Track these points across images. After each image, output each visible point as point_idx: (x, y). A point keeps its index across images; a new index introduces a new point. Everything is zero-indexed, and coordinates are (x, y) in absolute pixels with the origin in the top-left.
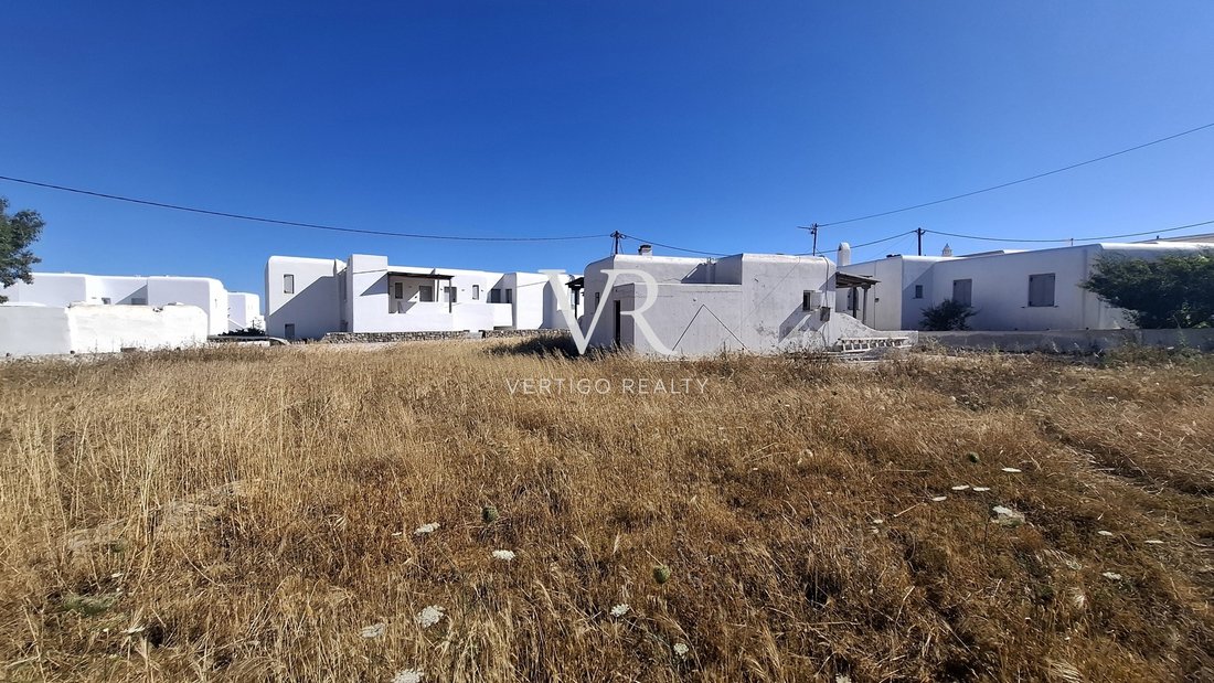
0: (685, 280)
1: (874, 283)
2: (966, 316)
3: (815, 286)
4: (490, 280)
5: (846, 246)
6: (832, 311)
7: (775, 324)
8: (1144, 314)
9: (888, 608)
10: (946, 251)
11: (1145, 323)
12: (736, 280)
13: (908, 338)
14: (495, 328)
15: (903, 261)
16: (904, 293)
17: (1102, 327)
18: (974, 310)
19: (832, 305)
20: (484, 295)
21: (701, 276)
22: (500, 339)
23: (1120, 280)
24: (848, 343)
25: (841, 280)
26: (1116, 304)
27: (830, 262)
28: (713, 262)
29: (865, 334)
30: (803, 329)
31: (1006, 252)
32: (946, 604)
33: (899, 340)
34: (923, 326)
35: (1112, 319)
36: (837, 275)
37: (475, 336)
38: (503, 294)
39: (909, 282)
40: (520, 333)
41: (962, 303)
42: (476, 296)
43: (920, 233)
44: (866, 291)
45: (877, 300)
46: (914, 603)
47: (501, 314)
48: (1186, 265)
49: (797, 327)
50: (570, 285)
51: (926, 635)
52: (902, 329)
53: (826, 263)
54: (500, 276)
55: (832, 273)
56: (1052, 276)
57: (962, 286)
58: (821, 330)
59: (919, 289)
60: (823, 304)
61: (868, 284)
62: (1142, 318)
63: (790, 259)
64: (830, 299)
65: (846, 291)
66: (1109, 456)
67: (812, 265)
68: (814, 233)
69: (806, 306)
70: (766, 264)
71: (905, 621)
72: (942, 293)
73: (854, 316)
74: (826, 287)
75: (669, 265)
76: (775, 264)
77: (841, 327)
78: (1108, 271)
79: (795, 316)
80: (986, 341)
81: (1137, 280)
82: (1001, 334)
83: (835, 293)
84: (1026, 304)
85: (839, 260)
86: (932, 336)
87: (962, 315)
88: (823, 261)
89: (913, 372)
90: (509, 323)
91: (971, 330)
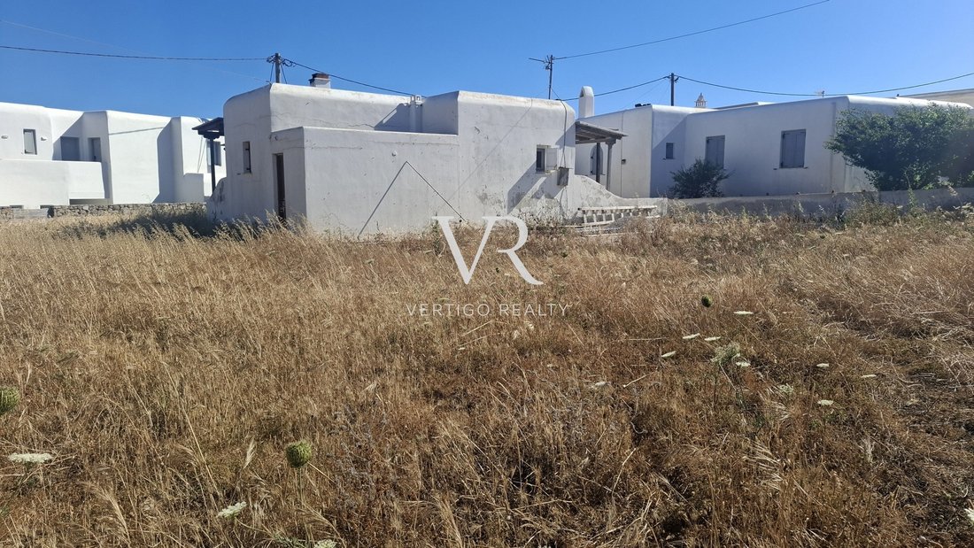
0: (380, 127)
1: (619, 137)
2: (720, 179)
3: (551, 139)
4: (58, 121)
5: (589, 90)
6: (571, 173)
7: (503, 190)
8: (882, 174)
9: (607, 481)
10: (700, 102)
11: (883, 185)
12: (451, 129)
13: (655, 206)
14: (72, 202)
15: (654, 113)
16: (654, 152)
17: (847, 190)
18: (726, 173)
19: (571, 165)
20: (47, 146)
21: (401, 121)
22: (82, 218)
23: (863, 136)
24: (589, 214)
25: (582, 133)
26: (858, 163)
27: (570, 109)
28: (419, 102)
29: (610, 203)
30: (536, 196)
31: (760, 103)
32: (670, 465)
33: (646, 210)
34: (674, 193)
35: (856, 179)
36: (578, 126)
37: (32, 214)
38: (85, 146)
39: (660, 138)
40: (120, 208)
41: (714, 165)
42: (32, 149)
43: (673, 79)
44: (610, 148)
45: (624, 160)
46: (637, 470)
47: (83, 180)
48: (918, 121)
49: (530, 193)
50: (202, 130)
51: (647, 501)
52: (652, 196)
53: (562, 109)
54: (75, 115)
55: (570, 123)
56: (803, 132)
57: (715, 144)
58: (557, 197)
59: (670, 147)
60: (560, 163)
61: (613, 138)
62: (880, 179)
63: (521, 102)
64: (567, 157)
65: (589, 147)
66: (840, 309)
67: (547, 112)
68: (549, 68)
69: (540, 166)
70: (489, 108)
71: (624, 489)
72: (695, 153)
73: (598, 180)
74: (563, 142)
75: (358, 103)
76: (500, 108)
77: (582, 194)
78: (853, 127)
79: (527, 179)
80: (737, 208)
81: (877, 135)
82: (753, 199)
83: (574, 149)
84: (777, 164)
85: (581, 109)
86: (681, 204)
87: (715, 179)
88: (560, 107)
89: (658, 241)
90: (97, 193)
91: (723, 196)
